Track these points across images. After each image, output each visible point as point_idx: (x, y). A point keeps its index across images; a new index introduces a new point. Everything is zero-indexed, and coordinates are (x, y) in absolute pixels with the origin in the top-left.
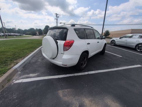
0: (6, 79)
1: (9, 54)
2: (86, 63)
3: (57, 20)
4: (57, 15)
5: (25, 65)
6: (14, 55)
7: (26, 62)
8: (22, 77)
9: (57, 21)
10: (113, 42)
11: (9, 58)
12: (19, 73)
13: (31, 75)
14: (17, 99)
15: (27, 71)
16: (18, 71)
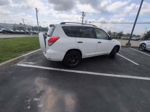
0: (13, 61)
1: (27, 46)
2: (77, 62)
3: (83, 18)
4: (83, 14)
5: (33, 56)
6: (30, 47)
7: (34, 54)
8: (24, 63)
9: (83, 20)
10: (143, 46)
11: (25, 49)
12: (25, 60)
13: (31, 63)
14: (11, 74)
15: (30, 60)
16: (25, 59)
